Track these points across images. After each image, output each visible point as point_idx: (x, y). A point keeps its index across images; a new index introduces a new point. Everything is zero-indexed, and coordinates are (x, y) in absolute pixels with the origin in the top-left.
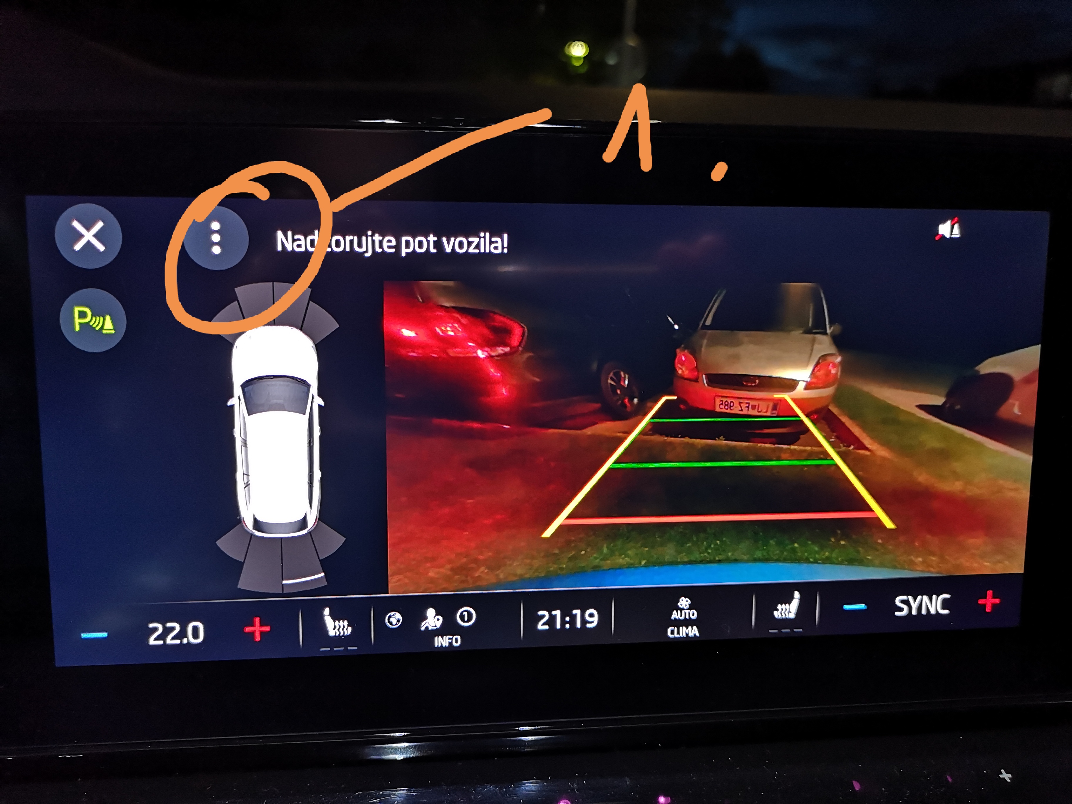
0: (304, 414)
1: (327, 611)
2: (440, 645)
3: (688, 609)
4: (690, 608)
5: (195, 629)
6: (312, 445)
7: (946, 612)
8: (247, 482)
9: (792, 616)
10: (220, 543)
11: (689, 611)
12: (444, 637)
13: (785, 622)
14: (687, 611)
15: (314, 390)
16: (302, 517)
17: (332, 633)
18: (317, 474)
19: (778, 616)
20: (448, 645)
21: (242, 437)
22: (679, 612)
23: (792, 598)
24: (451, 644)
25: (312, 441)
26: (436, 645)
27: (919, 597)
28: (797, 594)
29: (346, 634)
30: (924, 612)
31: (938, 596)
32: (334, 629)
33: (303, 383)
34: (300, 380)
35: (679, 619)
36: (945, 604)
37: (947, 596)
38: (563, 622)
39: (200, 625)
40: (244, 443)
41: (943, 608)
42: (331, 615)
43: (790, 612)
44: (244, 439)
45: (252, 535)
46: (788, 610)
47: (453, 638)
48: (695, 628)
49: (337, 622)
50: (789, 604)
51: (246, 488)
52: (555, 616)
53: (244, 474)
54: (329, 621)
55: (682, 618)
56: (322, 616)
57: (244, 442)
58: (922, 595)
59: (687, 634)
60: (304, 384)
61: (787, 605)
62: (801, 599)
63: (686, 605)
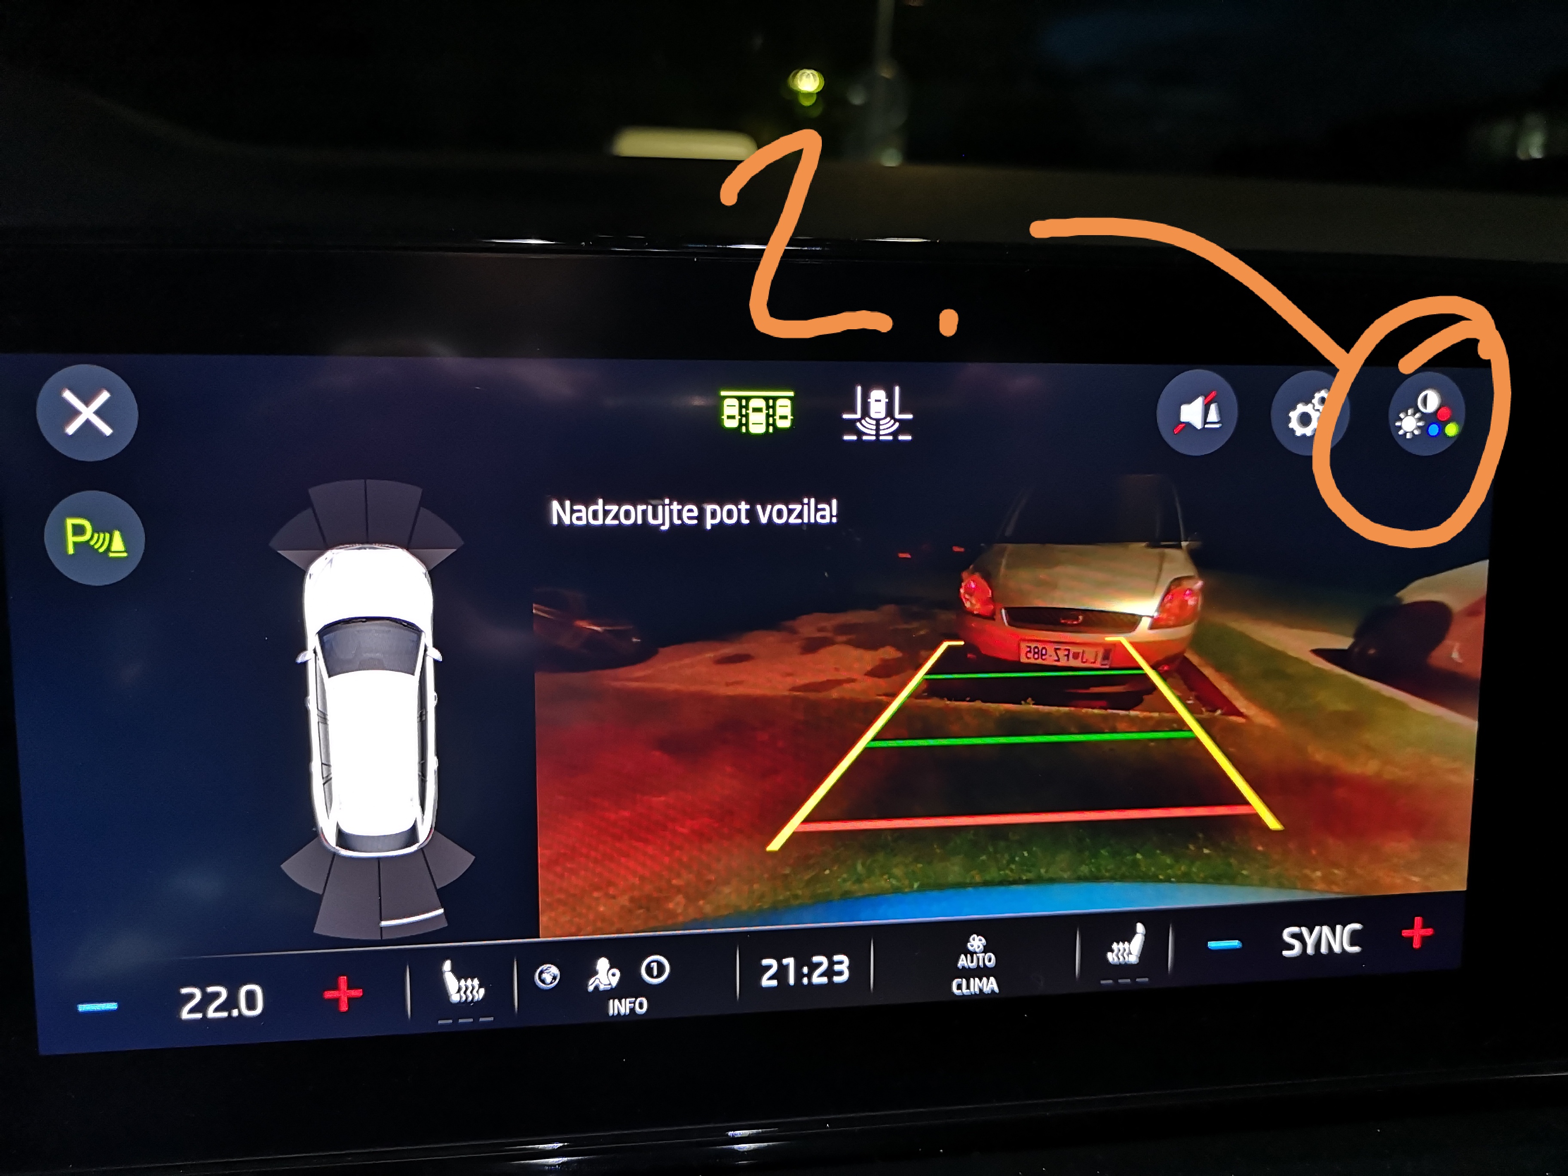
0: (413, 674)
1: (447, 965)
2: (616, 1012)
3: (982, 953)
4: (985, 951)
5: (251, 995)
6: (424, 719)
7: (1356, 949)
8: (327, 776)
9: (1133, 959)
10: (287, 867)
11: (983, 954)
12: (623, 1000)
13: (1124, 969)
14: (981, 956)
15: (427, 639)
16: (408, 826)
17: (455, 998)
18: (433, 763)
19: (1114, 959)
20: (628, 1011)
21: (320, 709)
22: (969, 955)
23: (1134, 933)
24: (632, 1010)
25: (424, 713)
26: (611, 1013)
27: (1317, 928)
28: (1140, 928)
29: (476, 999)
30: (1324, 950)
31: (1344, 926)
32: (459, 991)
33: (411, 628)
34: (406, 624)
35: (969, 968)
36: (1355, 938)
37: (1357, 926)
38: (799, 975)
39: (258, 989)
40: (323, 718)
41: (1352, 944)
42: (453, 970)
43: (1131, 954)
44: (323, 711)
45: (335, 855)
46: (1127, 951)
47: (636, 1000)
48: (992, 979)
49: (463, 981)
50: (1129, 942)
51: (325, 785)
52: (787, 966)
53: (322, 764)
54: (451, 982)
55: (973, 965)
56: (440, 974)
57: (322, 716)
58: (1321, 925)
59: (981, 990)
60: (414, 629)
61: (1126, 943)
62: (1147, 936)
63: (979, 947)
